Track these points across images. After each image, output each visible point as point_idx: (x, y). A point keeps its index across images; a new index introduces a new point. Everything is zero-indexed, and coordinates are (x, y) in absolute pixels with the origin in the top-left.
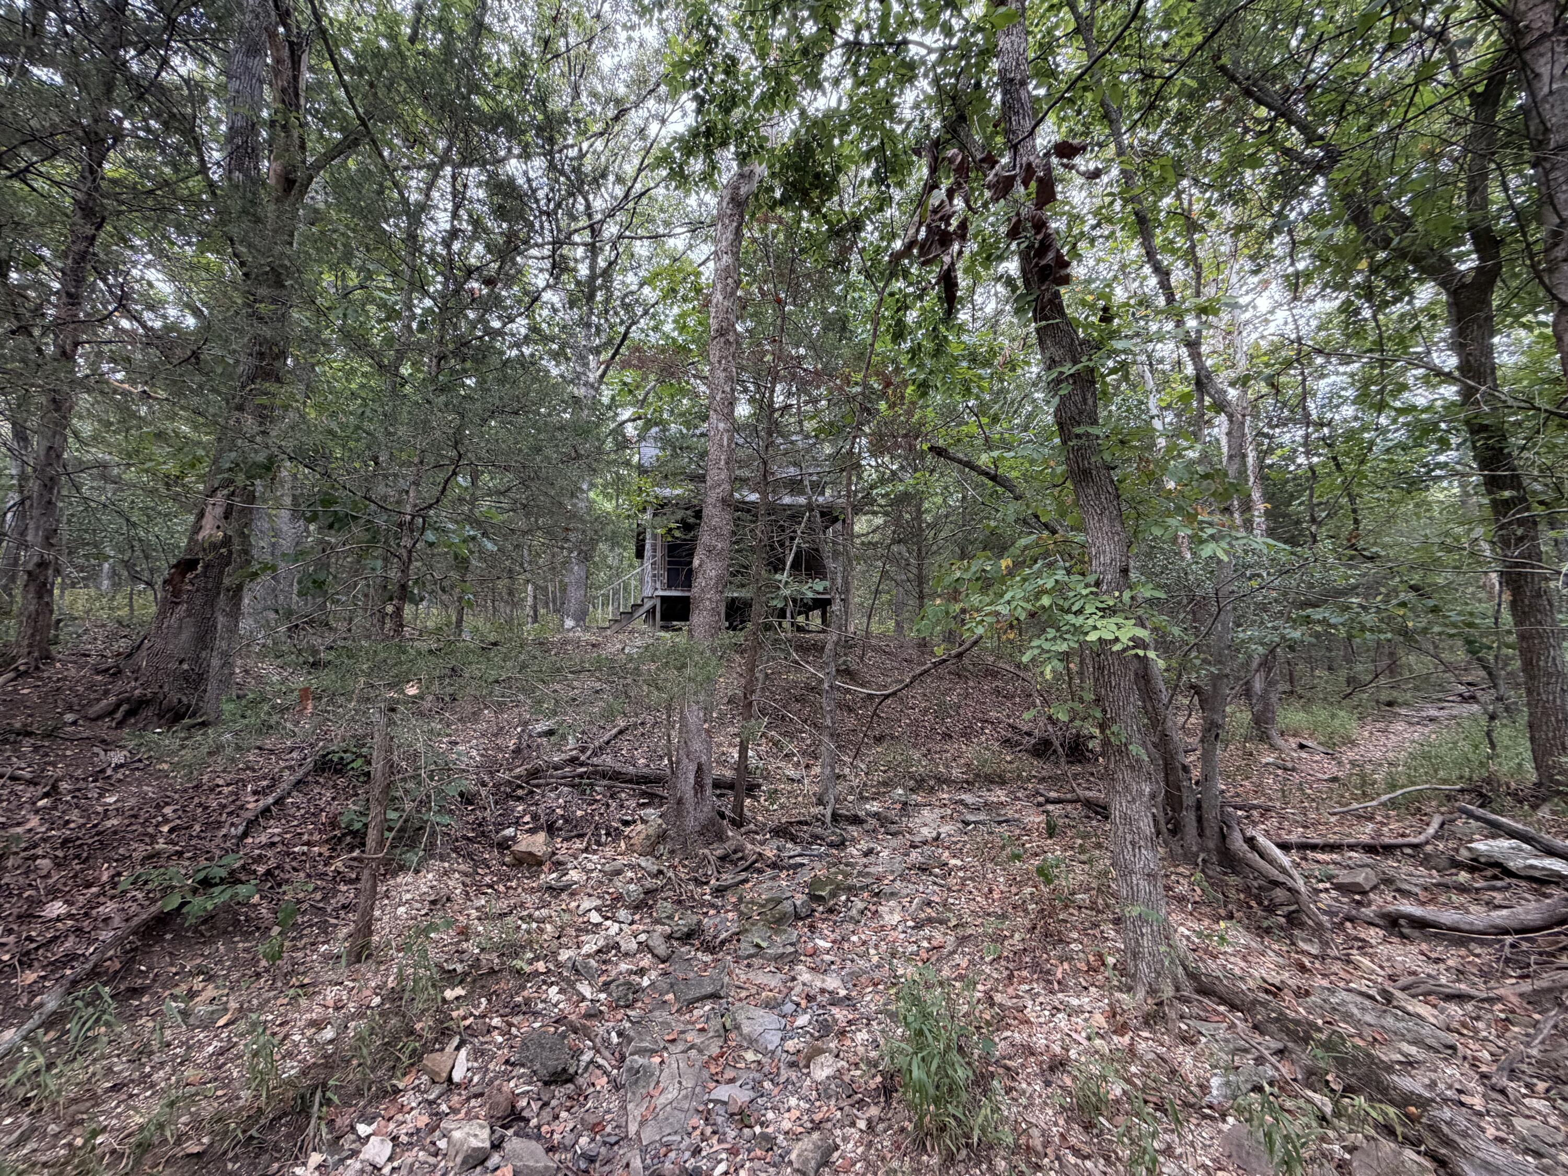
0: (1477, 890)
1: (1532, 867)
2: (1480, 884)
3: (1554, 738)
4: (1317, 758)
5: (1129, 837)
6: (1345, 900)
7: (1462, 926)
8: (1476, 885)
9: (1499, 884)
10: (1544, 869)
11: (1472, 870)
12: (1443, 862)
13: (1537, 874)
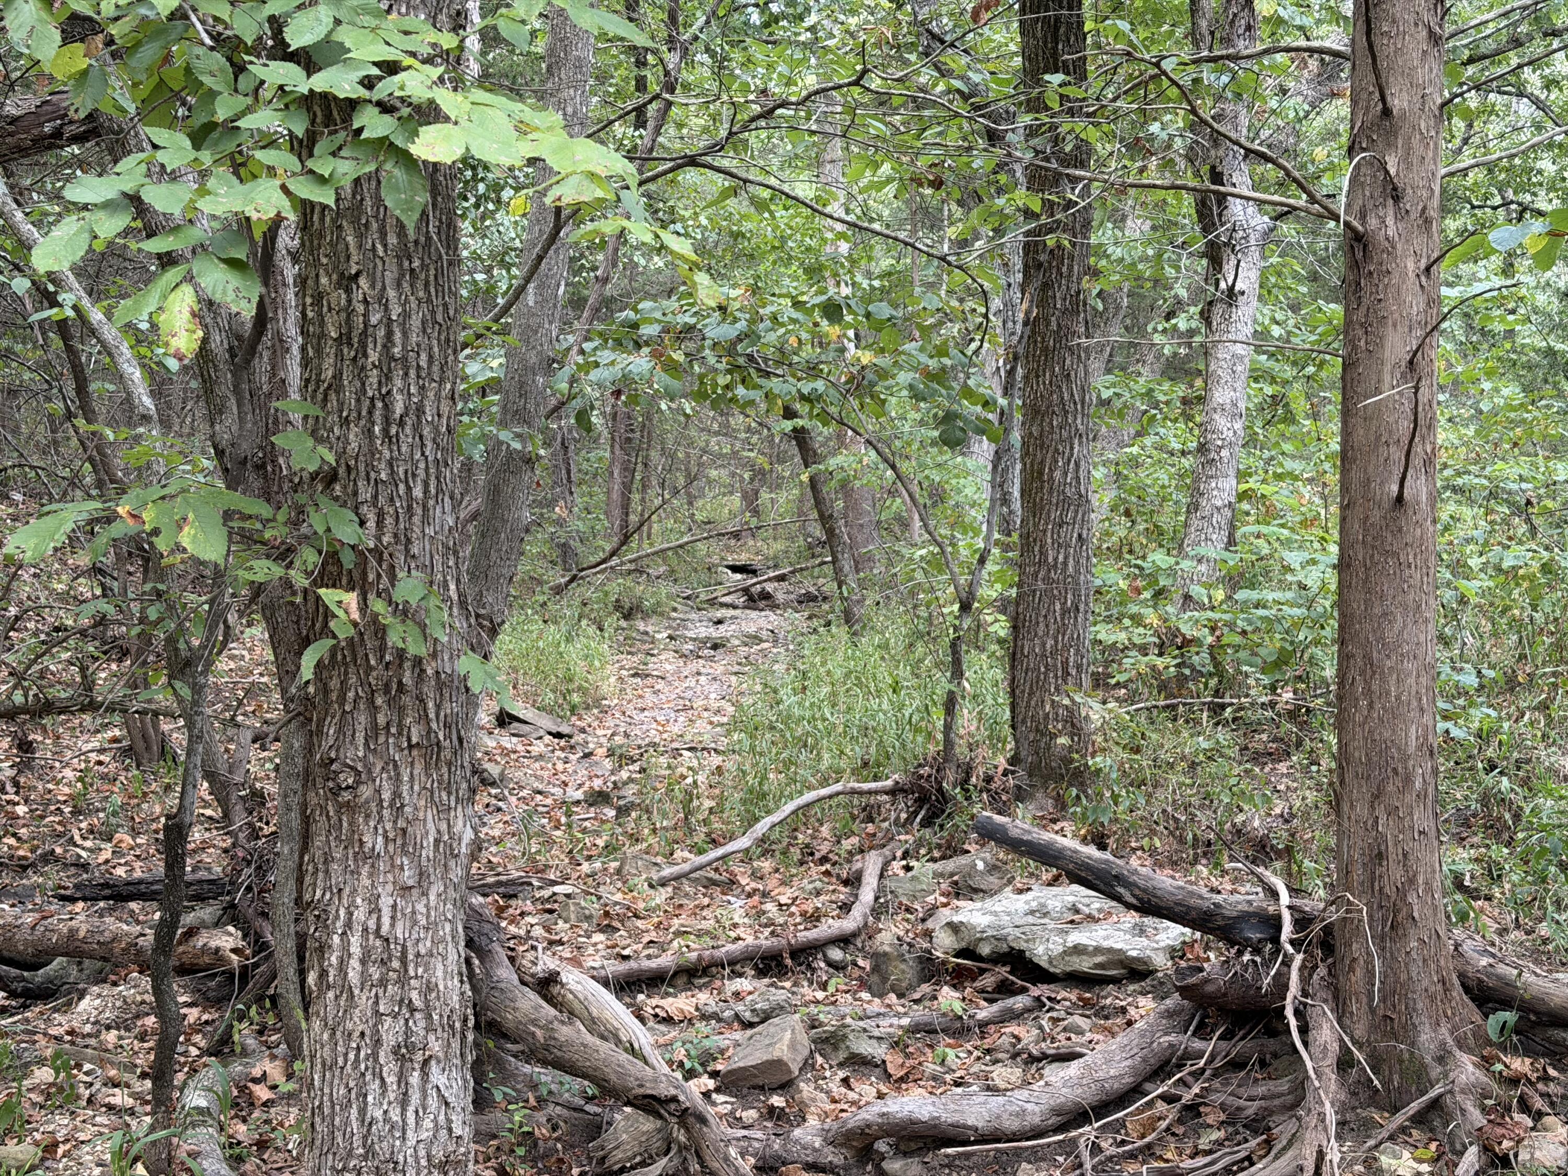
0: (983, 1025)
1: (1078, 950)
2: (985, 1012)
3: (1055, 651)
4: (538, 748)
5: (391, 1031)
6: (750, 1115)
7: (1010, 1124)
8: (982, 1015)
9: (1019, 1002)
10: (1098, 950)
11: (959, 977)
12: (903, 971)
13: (1084, 965)
